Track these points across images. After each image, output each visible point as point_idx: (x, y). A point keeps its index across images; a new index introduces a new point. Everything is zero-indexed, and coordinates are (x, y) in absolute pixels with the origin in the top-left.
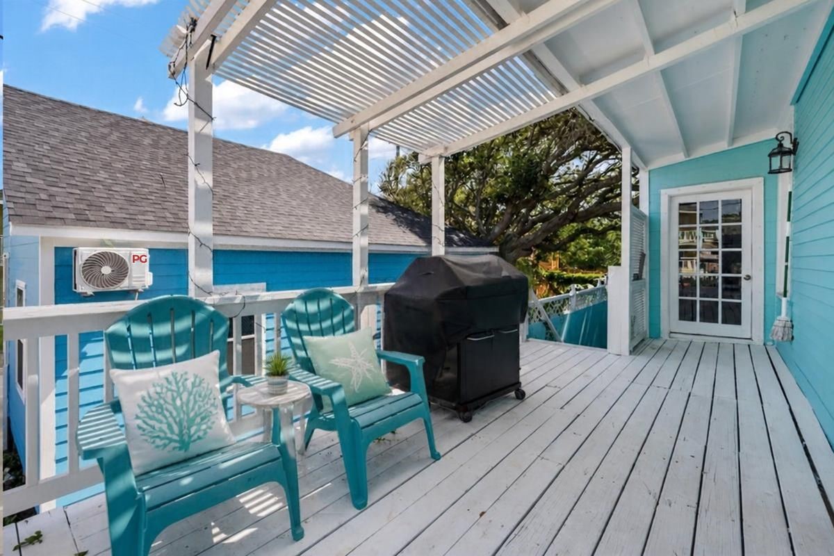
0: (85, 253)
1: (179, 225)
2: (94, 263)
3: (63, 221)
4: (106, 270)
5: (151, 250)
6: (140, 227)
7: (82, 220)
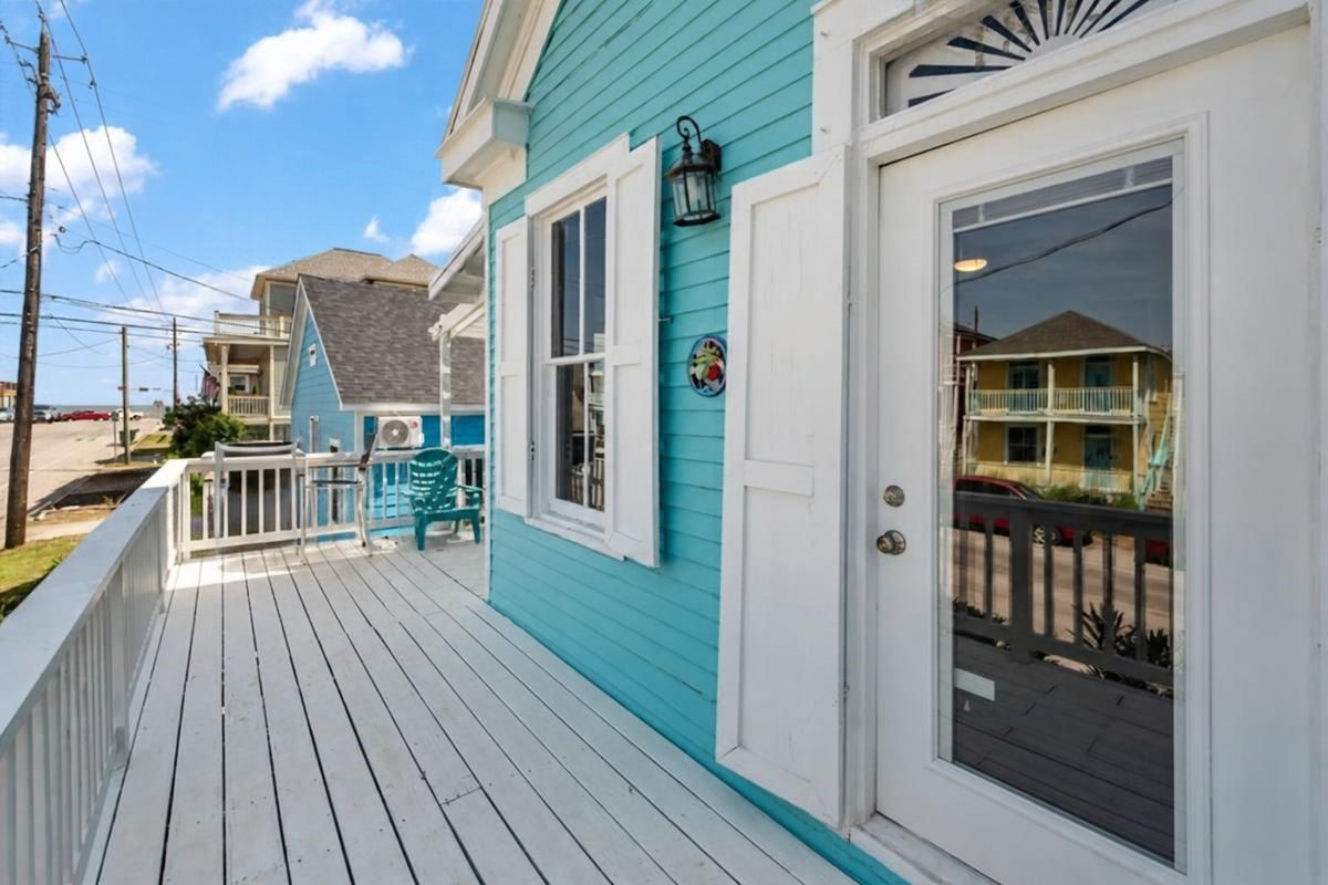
0: (383, 421)
1: (435, 398)
2: (390, 426)
3: (370, 400)
4: (395, 432)
5: (422, 417)
6: (415, 400)
7: (380, 398)
